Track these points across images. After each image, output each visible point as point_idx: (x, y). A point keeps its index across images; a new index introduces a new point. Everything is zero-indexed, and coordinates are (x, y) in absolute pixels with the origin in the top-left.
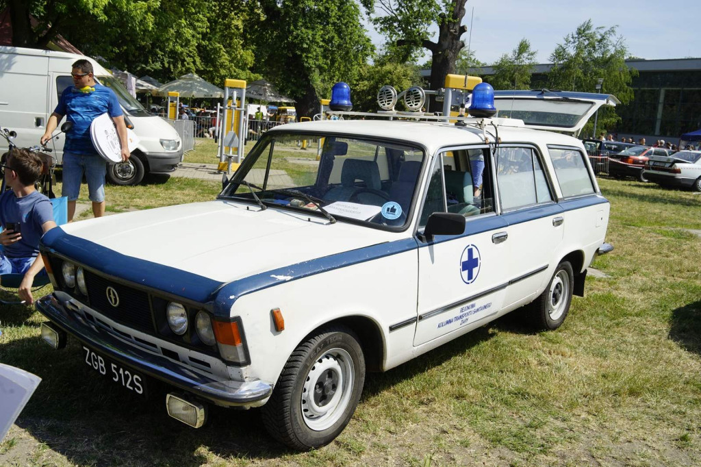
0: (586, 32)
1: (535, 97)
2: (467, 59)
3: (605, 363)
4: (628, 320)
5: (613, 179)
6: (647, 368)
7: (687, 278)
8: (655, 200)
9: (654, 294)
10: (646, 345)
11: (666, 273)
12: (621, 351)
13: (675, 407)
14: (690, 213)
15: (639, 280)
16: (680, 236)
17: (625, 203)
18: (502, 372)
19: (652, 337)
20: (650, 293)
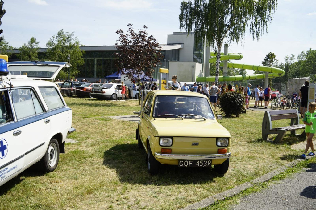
0: (62, 34)
1: (33, 64)
2: (5, 45)
3: (76, 182)
4: (86, 160)
5: (78, 98)
6: (94, 180)
7: (110, 137)
8: (96, 105)
9: (96, 146)
10: (93, 169)
11: (101, 136)
12: (83, 175)
13: (107, 194)
14: (110, 109)
15: (90, 141)
16: (106, 120)
17: (84, 108)
18: (27, 197)
19: (96, 166)
20: (95, 146)
